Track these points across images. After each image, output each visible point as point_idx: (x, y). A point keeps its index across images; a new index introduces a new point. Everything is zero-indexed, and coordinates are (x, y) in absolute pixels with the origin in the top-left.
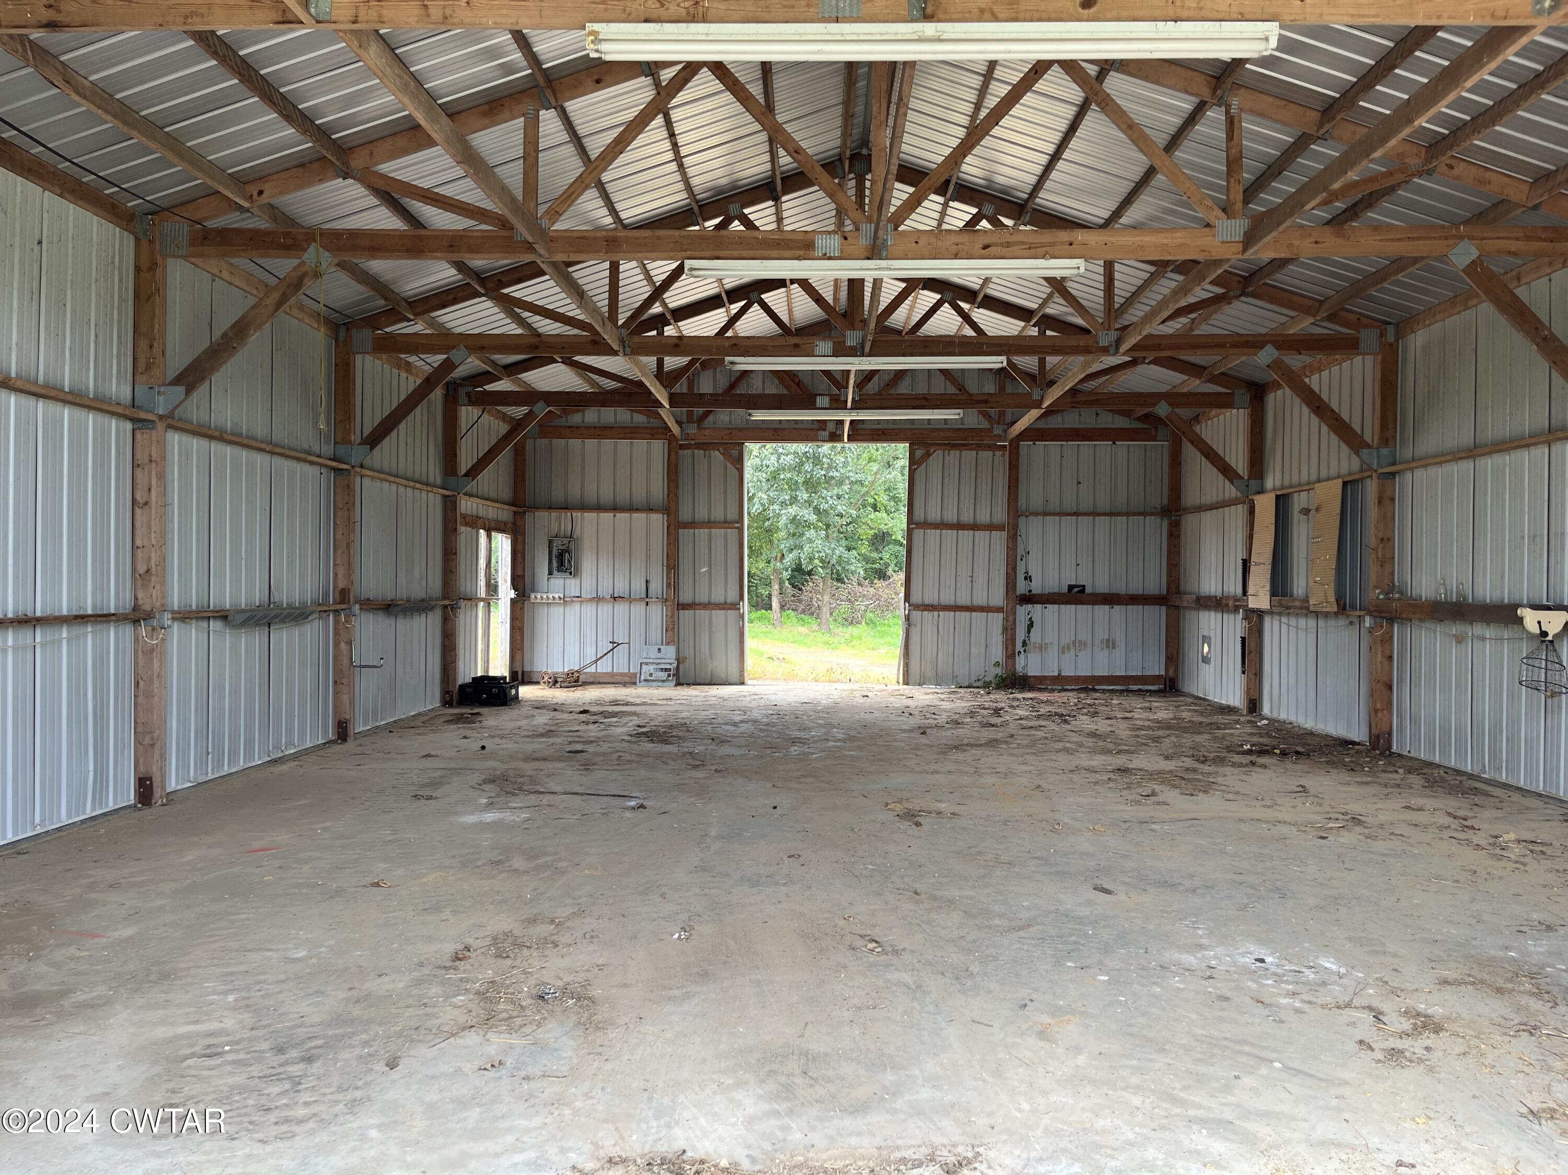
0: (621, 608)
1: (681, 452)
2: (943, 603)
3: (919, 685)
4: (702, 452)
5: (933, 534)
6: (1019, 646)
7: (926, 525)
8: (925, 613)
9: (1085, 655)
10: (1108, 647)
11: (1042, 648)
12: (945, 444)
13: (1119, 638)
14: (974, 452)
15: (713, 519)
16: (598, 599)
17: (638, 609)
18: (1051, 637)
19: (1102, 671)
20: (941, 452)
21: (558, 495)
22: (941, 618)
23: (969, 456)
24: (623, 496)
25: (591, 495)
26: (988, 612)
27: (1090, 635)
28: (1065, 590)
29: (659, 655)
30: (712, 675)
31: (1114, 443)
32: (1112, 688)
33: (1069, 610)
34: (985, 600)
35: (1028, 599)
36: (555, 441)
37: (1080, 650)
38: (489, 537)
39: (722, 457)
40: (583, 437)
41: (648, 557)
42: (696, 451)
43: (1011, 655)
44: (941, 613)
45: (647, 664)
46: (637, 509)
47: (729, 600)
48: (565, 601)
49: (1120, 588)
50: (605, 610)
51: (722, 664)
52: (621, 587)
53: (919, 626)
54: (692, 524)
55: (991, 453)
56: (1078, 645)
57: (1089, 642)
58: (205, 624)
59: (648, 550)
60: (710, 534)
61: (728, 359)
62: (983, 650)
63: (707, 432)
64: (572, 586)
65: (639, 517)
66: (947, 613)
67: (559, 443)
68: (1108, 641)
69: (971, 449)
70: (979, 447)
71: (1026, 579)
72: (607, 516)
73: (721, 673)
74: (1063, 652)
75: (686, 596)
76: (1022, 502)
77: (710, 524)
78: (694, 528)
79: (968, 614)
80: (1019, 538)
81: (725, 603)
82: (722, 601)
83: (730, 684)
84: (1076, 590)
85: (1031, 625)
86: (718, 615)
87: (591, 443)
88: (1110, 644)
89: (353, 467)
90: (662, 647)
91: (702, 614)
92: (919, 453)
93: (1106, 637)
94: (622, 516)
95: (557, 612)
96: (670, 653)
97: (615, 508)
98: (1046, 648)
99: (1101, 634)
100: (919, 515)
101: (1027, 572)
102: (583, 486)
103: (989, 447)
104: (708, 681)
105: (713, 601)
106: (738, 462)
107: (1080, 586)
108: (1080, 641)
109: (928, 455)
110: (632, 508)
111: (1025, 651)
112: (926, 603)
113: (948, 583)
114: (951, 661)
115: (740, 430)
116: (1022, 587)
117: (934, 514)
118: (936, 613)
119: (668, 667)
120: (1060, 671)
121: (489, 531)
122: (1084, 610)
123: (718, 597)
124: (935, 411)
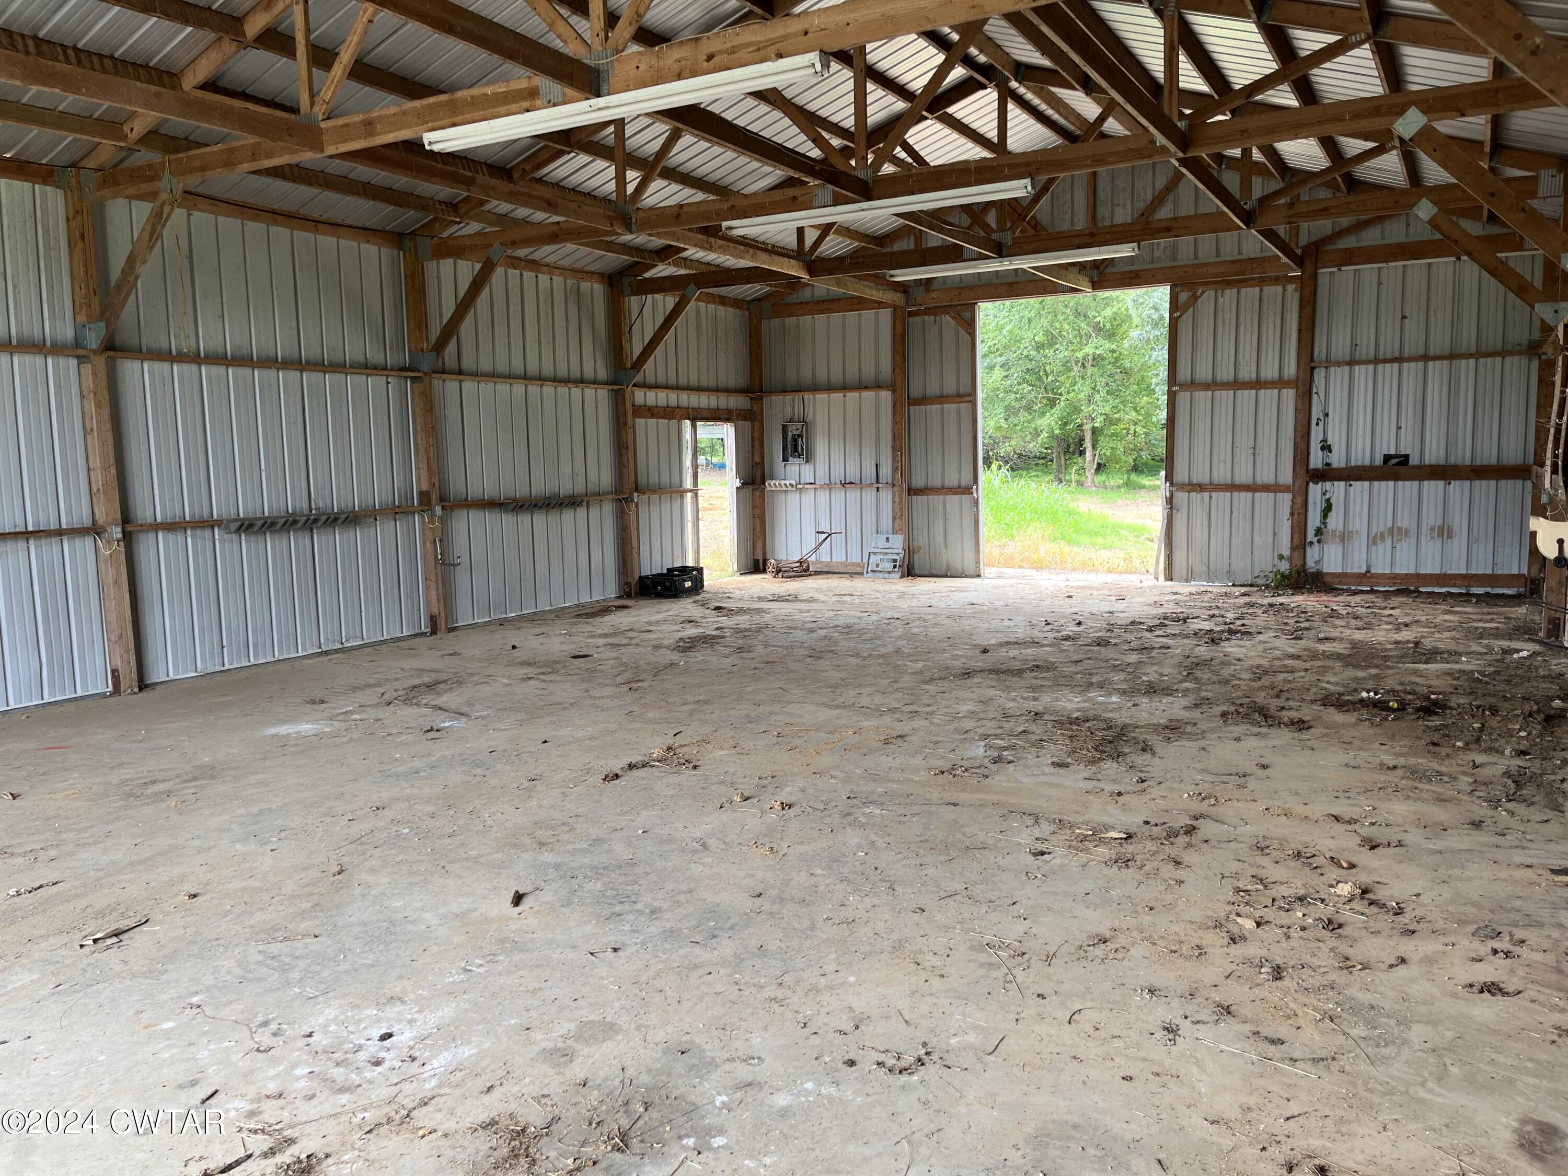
0: (853, 495)
1: (911, 319)
2: (1216, 482)
3: (1187, 581)
4: (932, 317)
5: (1203, 396)
6: (1311, 536)
7: (1193, 385)
8: (1193, 494)
9: (1406, 548)
10: (1441, 535)
11: (1345, 537)
12: (1217, 282)
13: (1459, 521)
14: (1257, 289)
15: (945, 393)
16: (829, 486)
17: (869, 495)
18: (1358, 522)
19: (1431, 567)
20: (1211, 293)
21: (791, 378)
22: (1213, 501)
23: (1251, 293)
24: (852, 374)
25: (822, 375)
26: (1275, 491)
27: (1415, 519)
28: (1379, 461)
29: (887, 545)
30: (948, 566)
31: (1459, 259)
32: (1444, 590)
33: (1385, 488)
34: (1272, 477)
35: (1325, 474)
36: (787, 320)
37: (1400, 540)
38: (694, 427)
39: (953, 322)
40: (812, 313)
41: (878, 439)
42: (926, 317)
43: (1300, 545)
44: (1214, 494)
45: (875, 554)
46: (866, 387)
47: (963, 484)
48: (799, 488)
49: (1463, 456)
50: (838, 496)
51: (958, 555)
52: (853, 473)
53: (1185, 510)
54: (924, 400)
55: (1280, 288)
56: (1395, 533)
57: (1414, 528)
58: (208, 533)
59: (878, 431)
60: (942, 410)
61: (725, 224)
62: (1270, 540)
63: (934, 295)
64: (807, 472)
65: (868, 395)
66: (1221, 494)
67: (791, 321)
68: (1441, 528)
69: (1252, 286)
70: (1262, 282)
71: (1323, 448)
72: (837, 396)
73: (957, 564)
74: (1375, 543)
75: (918, 481)
76: (1320, 350)
77: (941, 399)
78: (925, 404)
79: (1250, 494)
80: (1315, 397)
81: (959, 487)
82: (956, 484)
83: (966, 576)
84: (1394, 461)
85: (1328, 508)
86: (953, 500)
87: (821, 318)
88: (1444, 532)
89: (425, 374)
90: (891, 536)
91: (936, 499)
92: (1183, 296)
93: (1440, 522)
94: (852, 396)
95: (794, 498)
96: (898, 542)
97: (845, 387)
98: (1350, 538)
99: (1431, 516)
100: (1184, 374)
101: (1324, 440)
102: (814, 366)
103: (1277, 280)
104: (943, 573)
105: (946, 484)
106: (970, 325)
107: (1401, 456)
108: (1400, 529)
109: (1195, 298)
110: (861, 387)
111: (1319, 541)
112: (1195, 481)
113: (1222, 457)
114: (1226, 552)
115: (970, 288)
116: (1316, 460)
117: (1204, 373)
118: (1206, 495)
119: (895, 557)
120: (1369, 567)
121: (694, 421)
122: (1408, 488)
123: (951, 480)
124: (1103, 248)
